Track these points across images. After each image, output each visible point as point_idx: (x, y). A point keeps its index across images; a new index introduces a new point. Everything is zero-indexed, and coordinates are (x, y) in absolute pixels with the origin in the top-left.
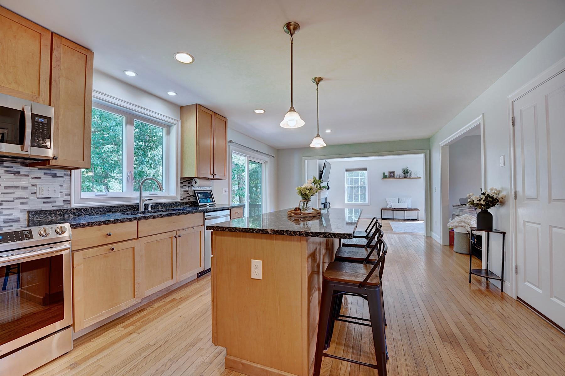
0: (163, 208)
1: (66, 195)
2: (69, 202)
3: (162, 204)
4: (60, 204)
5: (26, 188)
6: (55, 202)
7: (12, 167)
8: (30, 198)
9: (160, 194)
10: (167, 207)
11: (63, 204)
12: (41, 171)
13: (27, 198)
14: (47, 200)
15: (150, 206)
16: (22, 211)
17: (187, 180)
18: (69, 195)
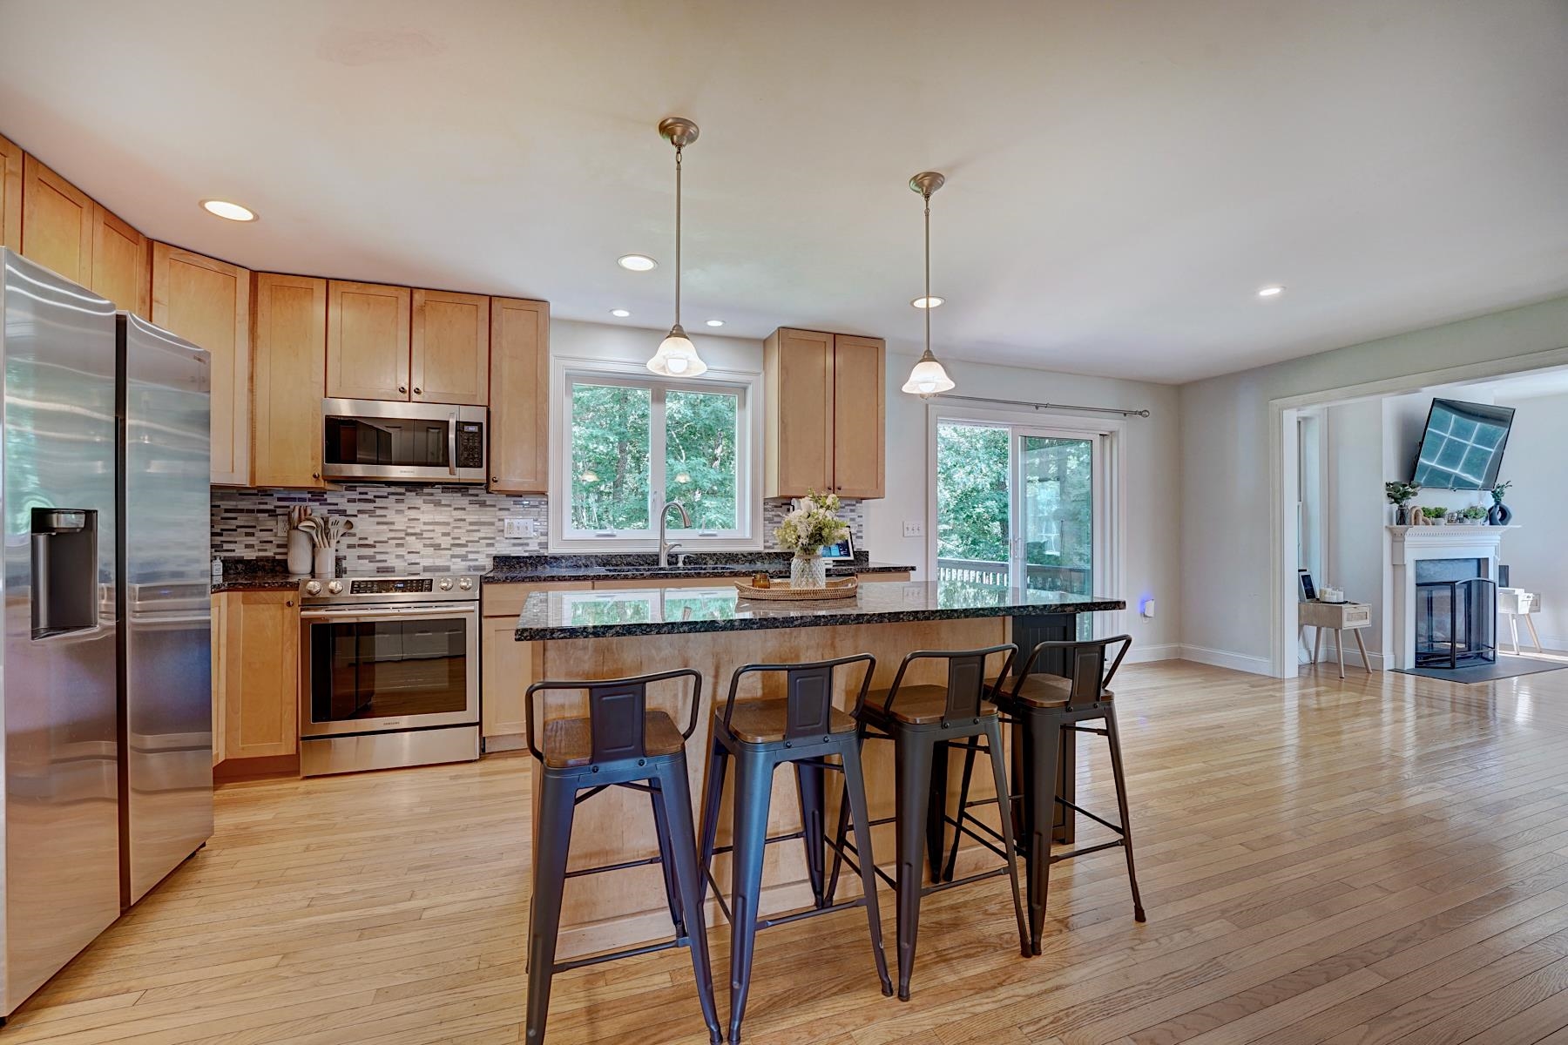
0: (716, 564)
1: (542, 534)
2: (545, 545)
3: (715, 554)
4: (533, 548)
5: (492, 524)
6: (527, 544)
7: (477, 495)
8: (498, 538)
9: (723, 533)
10: (726, 562)
11: (537, 548)
12: (509, 499)
13: (493, 538)
14: (518, 541)
15: (681, 558)
16: (488, 556)
17: (783, 504)
18: (547, 534)
